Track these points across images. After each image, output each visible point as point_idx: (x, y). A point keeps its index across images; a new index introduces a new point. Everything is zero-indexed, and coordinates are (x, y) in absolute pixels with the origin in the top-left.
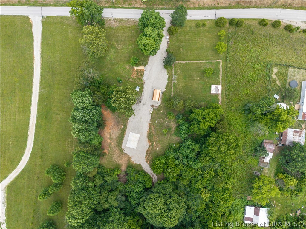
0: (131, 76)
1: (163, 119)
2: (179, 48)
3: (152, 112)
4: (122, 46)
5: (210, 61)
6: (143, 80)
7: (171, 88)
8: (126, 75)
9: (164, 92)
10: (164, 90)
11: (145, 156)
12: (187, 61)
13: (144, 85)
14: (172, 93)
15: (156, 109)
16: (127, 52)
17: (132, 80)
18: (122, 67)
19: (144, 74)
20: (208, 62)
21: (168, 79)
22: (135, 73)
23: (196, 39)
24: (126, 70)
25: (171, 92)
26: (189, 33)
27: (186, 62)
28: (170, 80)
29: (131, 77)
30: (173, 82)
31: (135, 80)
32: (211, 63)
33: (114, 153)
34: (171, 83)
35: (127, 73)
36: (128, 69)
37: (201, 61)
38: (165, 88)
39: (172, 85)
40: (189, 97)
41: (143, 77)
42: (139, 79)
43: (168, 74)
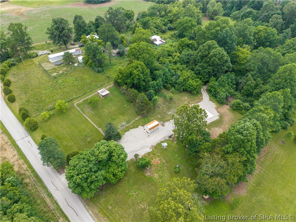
0: (160, 164)
1: (163, 110)
2: (89, 142)
3: (167, 121)
4: (141, 203)
5: (81, 112)
6: (151, 150)
7: (133, 122)
8: (164, 170)
9: (142, 126)
10: (140, 127)
11: (201, 102)
12: (96, 128)
13: (155, 145)
14: (137, 119)
15: (162, 122)
16: (142, 191)
17: (163, 159)
18: (162, 181)
19: (145, 154)
20: (84, 112)
21: (128, 130)
22: (153, 162)
23: (66, 135)
24: (160, 175)
25: (137, 121)
26: (63, 146)
27: (99, 128)
28: (127, 129)
29: (161, 162)
30: (127, 125)
31: (158, 156)
32: (82, 110)
33: (230, 120)
34: (128, 126)
35: (162, 171)
36: (158, 174)
37: (87, 118)
38: (138, 127)
39: (130, 124)
40: (127, 106)
41: (148, 152)
42: (154, 154)
43: (124, 134)
